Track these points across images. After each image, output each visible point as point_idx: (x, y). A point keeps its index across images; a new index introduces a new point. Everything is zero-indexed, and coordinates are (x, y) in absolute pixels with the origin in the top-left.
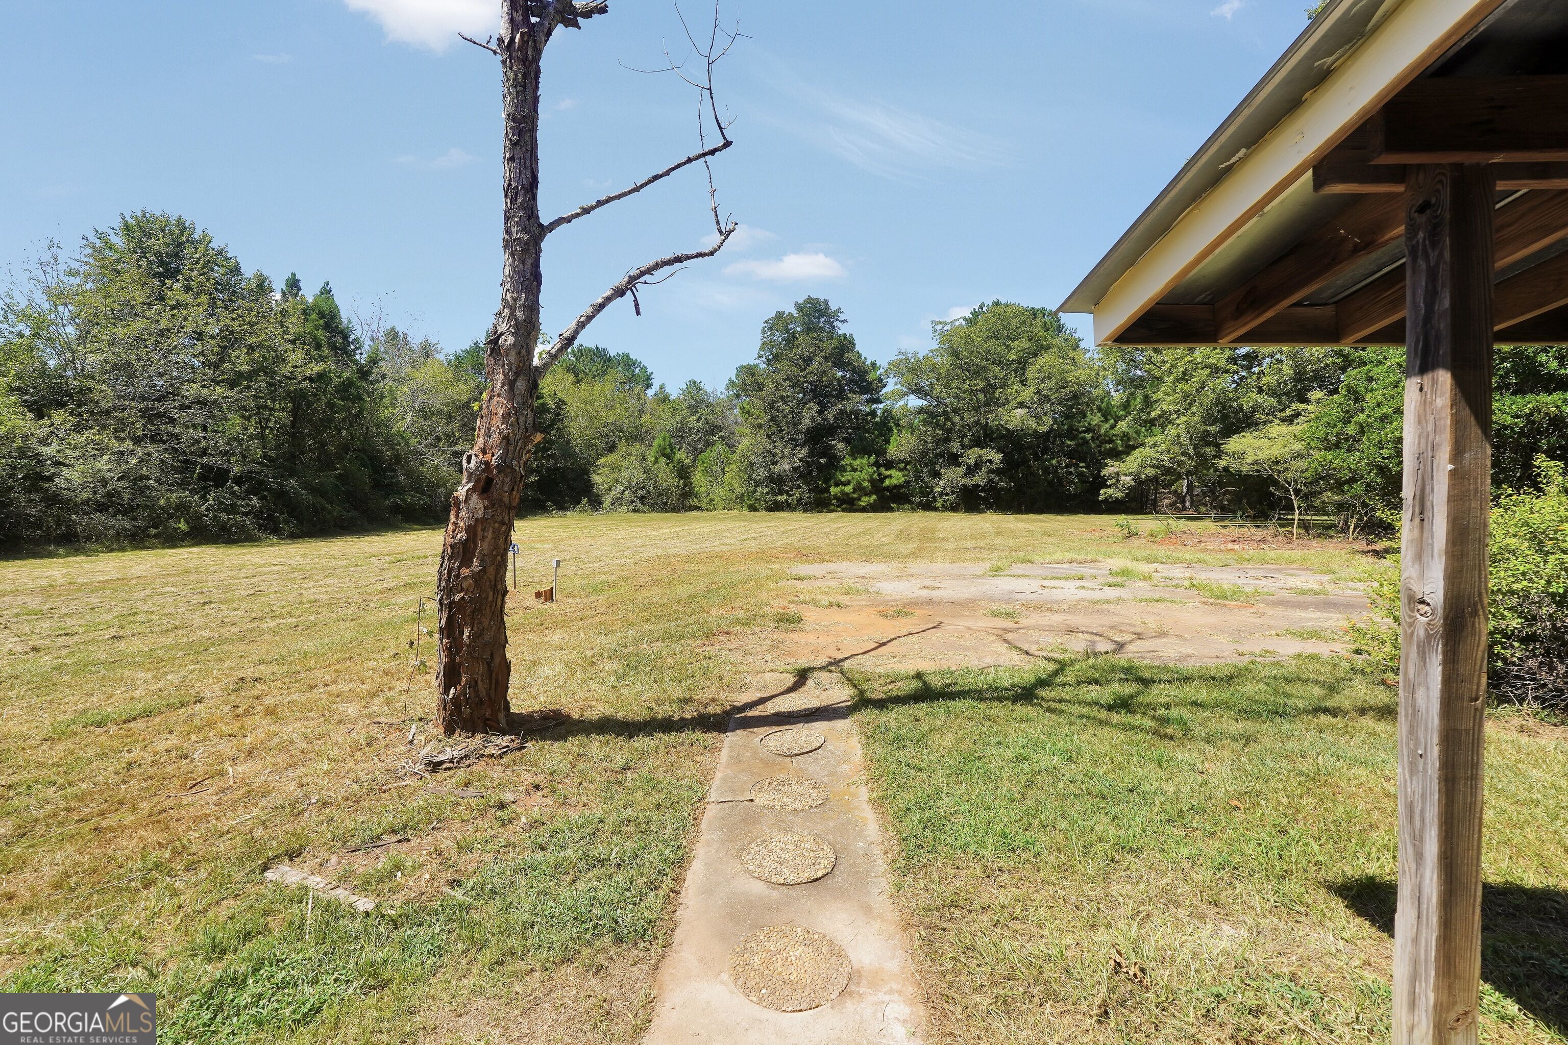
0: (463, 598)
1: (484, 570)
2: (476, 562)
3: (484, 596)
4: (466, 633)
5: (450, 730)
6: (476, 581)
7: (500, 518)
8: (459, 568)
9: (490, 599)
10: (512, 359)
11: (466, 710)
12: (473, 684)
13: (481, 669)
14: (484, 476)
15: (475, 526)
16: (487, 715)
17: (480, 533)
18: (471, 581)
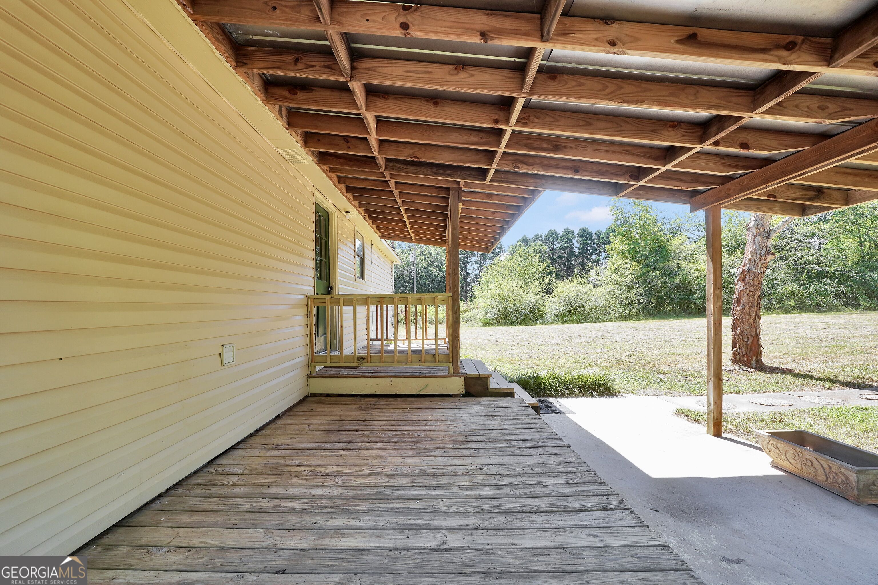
0: (737, 318)
1: (744, 308)
2: (741, 305)
3: (744, 317)
4: (738, 330)
5: (733, 364)
6: (741, 312)
7: (749, 289)
8: (736, 307)
9: (747, 319)
10: (754, 231)
11: (738, 358)
12: (740, 348)
13: (743, 344)
14: (742, 275)
15: (740, 293)
16: (746, 360)
17: (742, 295)
18: (739, 312)
